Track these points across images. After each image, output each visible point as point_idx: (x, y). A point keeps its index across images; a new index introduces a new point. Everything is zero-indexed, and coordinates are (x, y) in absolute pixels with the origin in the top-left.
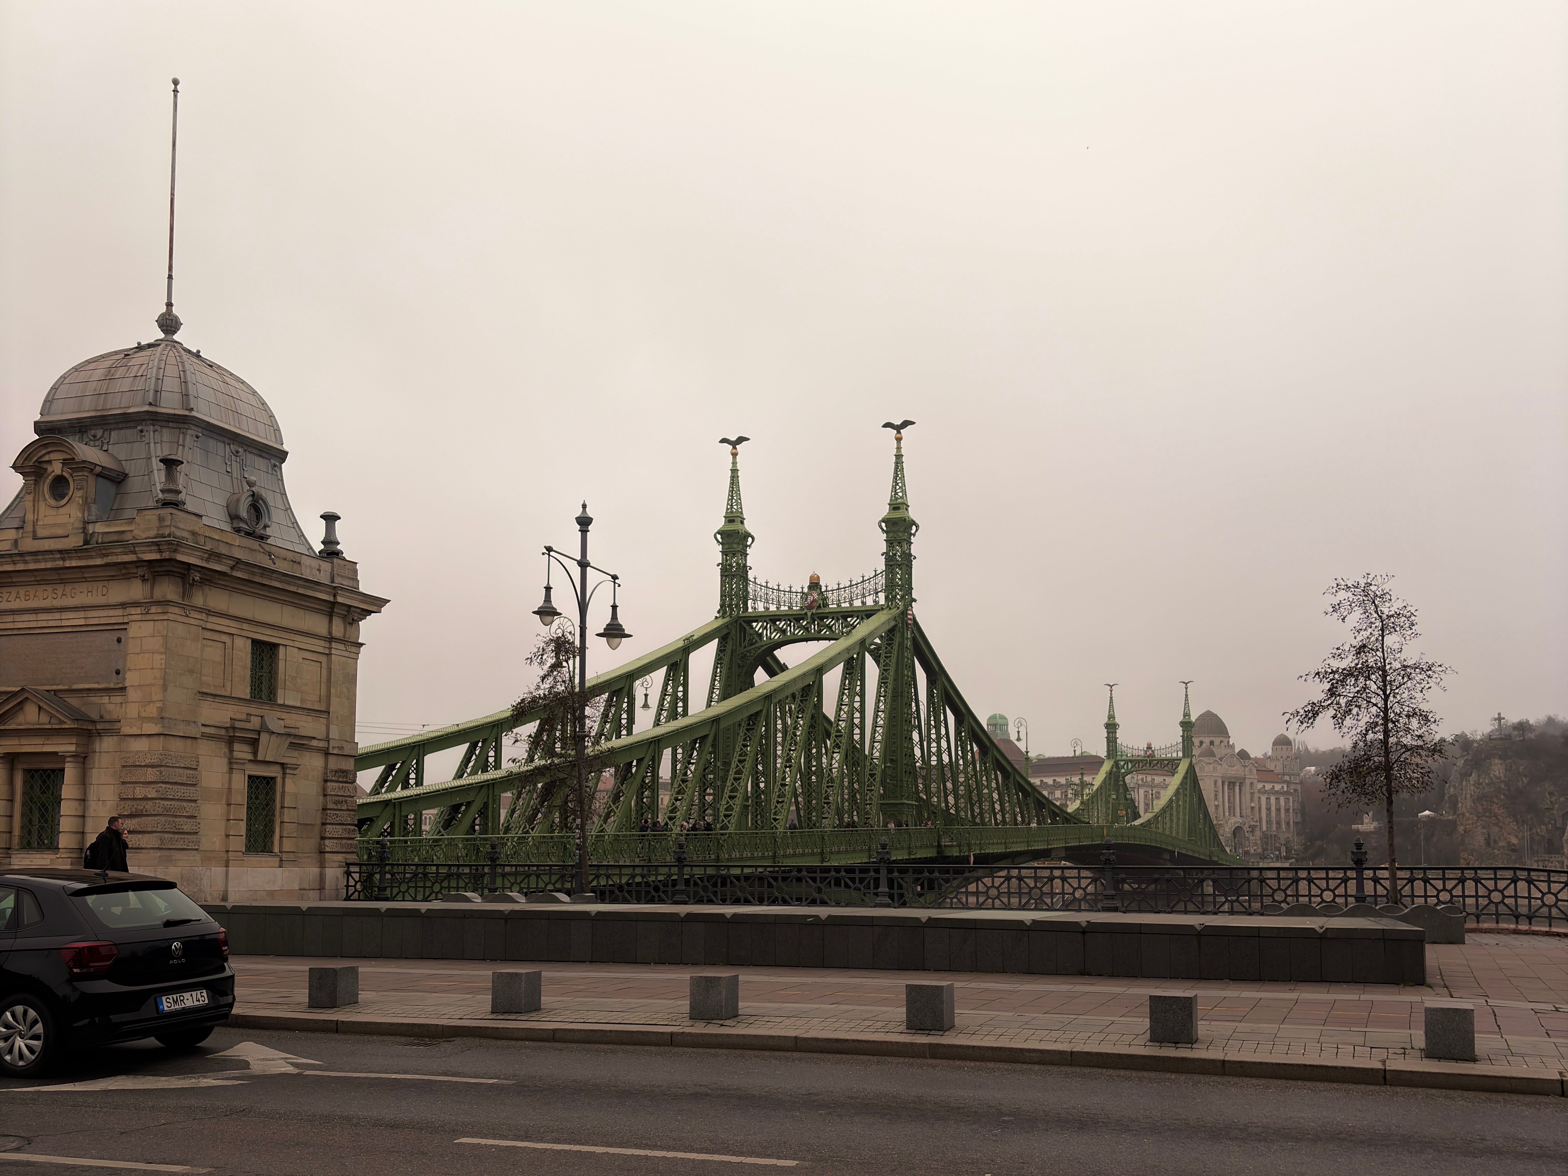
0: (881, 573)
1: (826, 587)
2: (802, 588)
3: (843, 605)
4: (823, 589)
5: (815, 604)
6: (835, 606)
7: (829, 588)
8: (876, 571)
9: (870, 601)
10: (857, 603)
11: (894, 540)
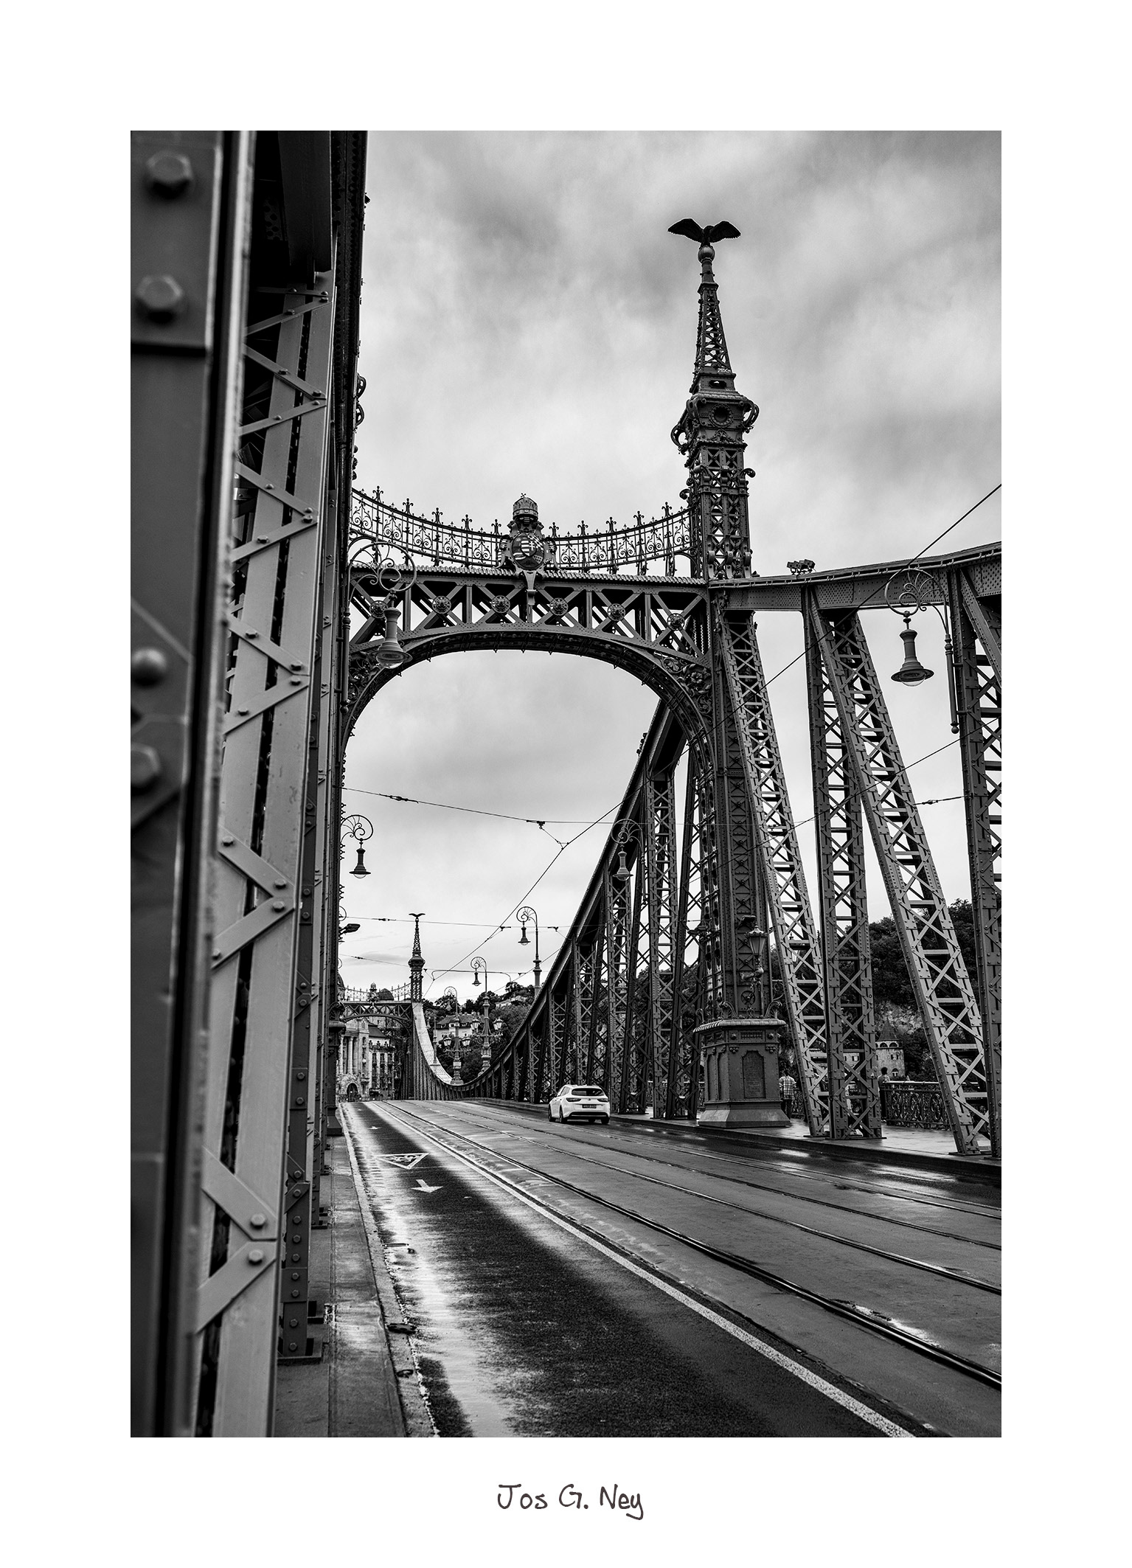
0: (680, 514)
1: (554, 529)
2: (496, 527)
3: (594, 571)
4: (547, 532)
7: (560, 532)
8: (667, 509)
11: (719, 445)
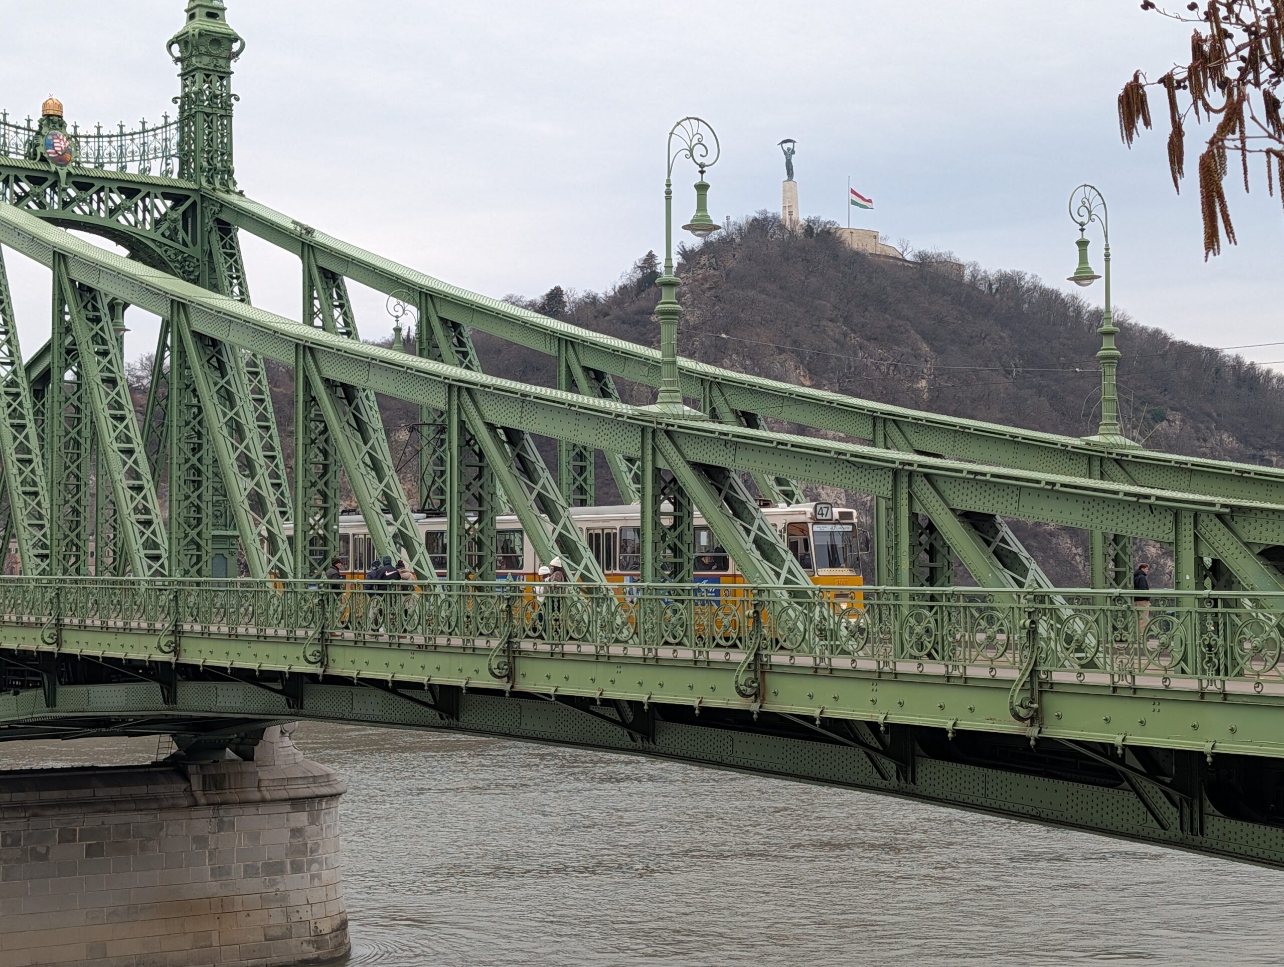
0: (175, 122)
1: (76, 127)
2: (29, 121)
3: (107, 167)
4: (70, 130)
5: (68, 156)
6: (92, 166)
7: (80, 132)
8: (166, 117)
9: (156, 169)
10: (133, 169)
11: (213, 70)
